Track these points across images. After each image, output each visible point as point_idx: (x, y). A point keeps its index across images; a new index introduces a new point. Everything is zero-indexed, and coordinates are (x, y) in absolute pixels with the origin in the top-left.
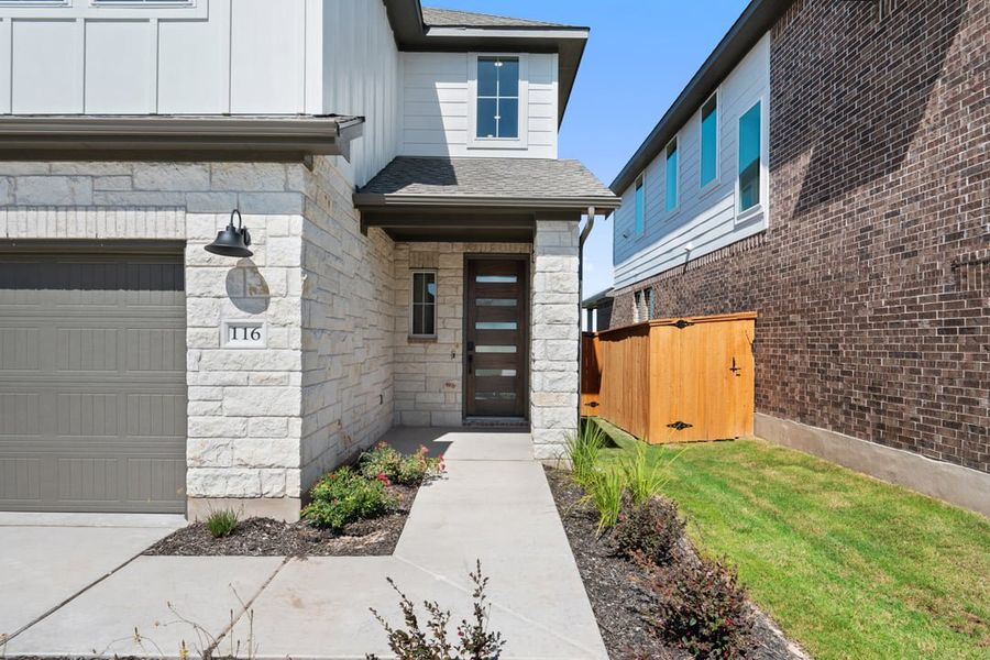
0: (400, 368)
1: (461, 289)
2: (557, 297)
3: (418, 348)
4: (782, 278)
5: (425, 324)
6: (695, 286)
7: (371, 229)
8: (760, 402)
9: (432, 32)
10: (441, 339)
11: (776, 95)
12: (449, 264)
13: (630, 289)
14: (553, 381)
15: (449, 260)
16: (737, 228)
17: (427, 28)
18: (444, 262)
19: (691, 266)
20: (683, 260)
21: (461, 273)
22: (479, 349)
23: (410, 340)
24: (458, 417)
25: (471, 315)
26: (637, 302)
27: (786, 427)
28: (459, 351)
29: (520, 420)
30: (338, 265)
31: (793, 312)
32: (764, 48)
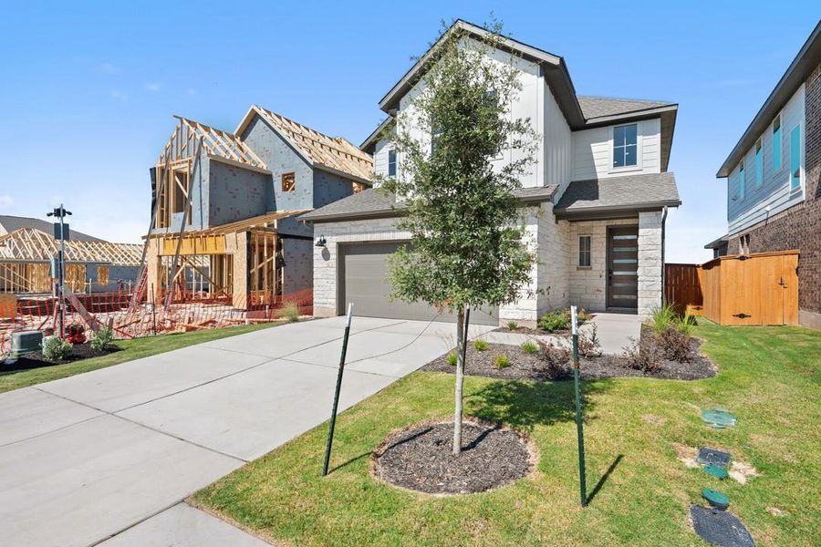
0: (573, 282)
1: (605, 244)
2: (650, 247)
3: (582, 272)
4: (811, 230)
5: (585, 261)
6: (771, 234)
7: (559, 222)
8: (802, 304)
9: (589, 122)
10: (594, 268)
11: (808, 122)
12: (598, 231)
13: (737, 235)
14: (648, 286)
15: (599, 231)
16: (791, 198)
17: (586, 121)
18: (596, 231)
19: (769, 221)
20: (765, 217)
21: (605, 235)
22: (615, 273)
23: (578, 269)
24: (603, 306)
25: (610, 256)
26: (743, 244)
27: (813, 317)
28: (604, 274)
29: (633, 309)
30: (548, 239)
31: (815, 250)
32: (801, 94)
